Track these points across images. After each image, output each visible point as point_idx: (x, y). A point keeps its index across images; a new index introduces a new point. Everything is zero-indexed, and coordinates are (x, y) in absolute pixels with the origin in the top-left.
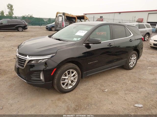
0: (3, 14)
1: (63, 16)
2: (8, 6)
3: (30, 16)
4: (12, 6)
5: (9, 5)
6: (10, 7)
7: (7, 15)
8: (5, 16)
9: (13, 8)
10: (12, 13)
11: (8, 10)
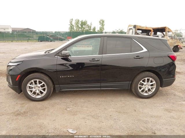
0: (95, 30)
1: (134, 29)
2: (100, 22)
3: (120, 30)
4: (103, 22)
5: (101, 20)
6: (102, 23)
7: (98, 30)
8: (97, 31)
9: (104, 23)
10: (103, 29)
11: (100, 26)
